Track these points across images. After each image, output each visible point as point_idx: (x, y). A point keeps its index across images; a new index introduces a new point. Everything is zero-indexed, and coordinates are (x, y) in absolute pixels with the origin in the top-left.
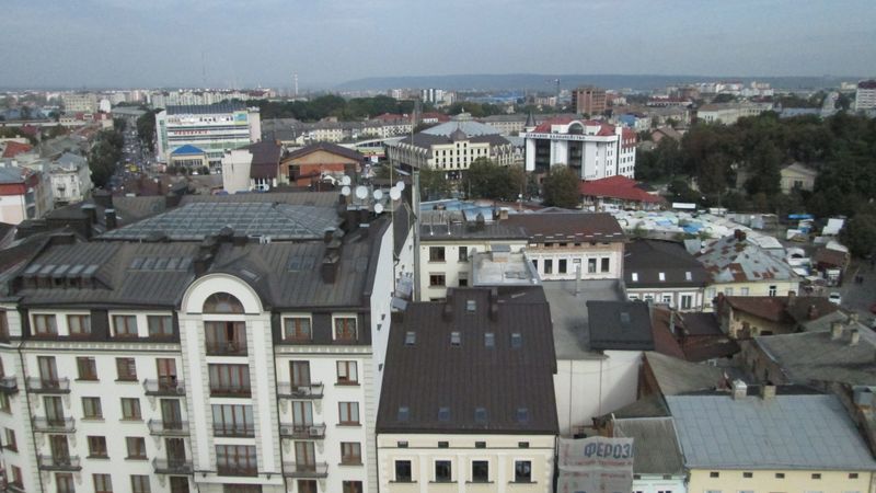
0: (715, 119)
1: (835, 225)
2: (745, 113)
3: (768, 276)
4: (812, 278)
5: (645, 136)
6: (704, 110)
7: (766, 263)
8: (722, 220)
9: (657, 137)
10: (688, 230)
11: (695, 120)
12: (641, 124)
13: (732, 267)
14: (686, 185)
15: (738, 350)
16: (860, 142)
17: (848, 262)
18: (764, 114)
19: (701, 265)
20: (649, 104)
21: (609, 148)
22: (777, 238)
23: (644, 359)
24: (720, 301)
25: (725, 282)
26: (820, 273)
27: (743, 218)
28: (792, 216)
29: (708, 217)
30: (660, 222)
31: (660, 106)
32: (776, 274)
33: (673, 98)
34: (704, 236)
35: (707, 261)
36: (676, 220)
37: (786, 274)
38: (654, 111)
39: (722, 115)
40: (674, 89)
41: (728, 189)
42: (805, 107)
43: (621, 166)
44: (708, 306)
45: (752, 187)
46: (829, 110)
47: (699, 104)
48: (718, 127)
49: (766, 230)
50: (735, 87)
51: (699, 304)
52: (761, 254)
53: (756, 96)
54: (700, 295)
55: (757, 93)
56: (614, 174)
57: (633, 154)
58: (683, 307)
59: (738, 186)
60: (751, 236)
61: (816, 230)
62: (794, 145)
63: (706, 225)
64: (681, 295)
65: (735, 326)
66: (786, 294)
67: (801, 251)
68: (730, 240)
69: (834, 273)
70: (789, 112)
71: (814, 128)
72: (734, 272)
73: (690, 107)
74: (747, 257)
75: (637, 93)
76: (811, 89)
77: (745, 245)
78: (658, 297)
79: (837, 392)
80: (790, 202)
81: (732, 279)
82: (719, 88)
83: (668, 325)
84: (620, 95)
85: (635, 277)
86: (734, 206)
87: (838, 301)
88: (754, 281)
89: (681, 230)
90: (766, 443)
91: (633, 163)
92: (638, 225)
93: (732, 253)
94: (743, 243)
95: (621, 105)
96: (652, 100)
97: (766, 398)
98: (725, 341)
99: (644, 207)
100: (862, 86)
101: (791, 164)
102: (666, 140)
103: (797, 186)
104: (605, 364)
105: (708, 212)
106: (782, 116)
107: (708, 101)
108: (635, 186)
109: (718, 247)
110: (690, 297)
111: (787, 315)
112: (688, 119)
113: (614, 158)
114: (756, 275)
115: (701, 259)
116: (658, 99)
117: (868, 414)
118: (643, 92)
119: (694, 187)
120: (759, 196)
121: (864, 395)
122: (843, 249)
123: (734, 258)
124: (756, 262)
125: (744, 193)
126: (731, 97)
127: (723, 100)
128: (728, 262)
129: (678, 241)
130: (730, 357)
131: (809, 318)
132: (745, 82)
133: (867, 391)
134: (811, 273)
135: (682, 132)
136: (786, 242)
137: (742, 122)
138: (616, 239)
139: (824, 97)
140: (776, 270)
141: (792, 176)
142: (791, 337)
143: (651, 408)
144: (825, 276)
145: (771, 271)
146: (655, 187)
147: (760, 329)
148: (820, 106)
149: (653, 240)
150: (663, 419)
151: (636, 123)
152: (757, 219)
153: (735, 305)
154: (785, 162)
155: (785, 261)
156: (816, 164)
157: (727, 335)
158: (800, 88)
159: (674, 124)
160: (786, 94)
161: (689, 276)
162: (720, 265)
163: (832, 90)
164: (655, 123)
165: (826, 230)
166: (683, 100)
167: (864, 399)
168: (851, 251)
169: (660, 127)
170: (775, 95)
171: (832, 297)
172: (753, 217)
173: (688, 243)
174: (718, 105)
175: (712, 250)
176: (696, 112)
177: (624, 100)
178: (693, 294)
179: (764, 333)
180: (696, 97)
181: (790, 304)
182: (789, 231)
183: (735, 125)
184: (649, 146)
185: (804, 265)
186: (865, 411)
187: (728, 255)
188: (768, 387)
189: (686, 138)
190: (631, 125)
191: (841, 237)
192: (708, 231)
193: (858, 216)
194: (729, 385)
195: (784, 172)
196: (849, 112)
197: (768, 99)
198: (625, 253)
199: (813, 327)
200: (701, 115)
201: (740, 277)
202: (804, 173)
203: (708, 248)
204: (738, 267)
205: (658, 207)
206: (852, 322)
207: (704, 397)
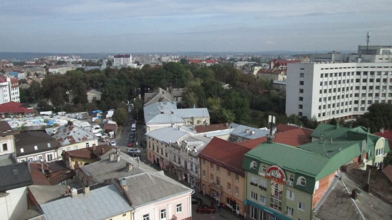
0: (57, 72)
1: (110, 113)
2: (70, 69)
3: (85, 139)
4: (104, 137)
5: (23, 81)
6: (51, 68)
7: (83, 134)
8: (64, 117)
9: (30, 82)
10: (49, 124)
11: (48, 73)
12: (22, 76)
13: (68, 138)
14: (46, 103)
15: (75, 174)
16: (116, 79)
17: (117, 128)
18: (78, 69)
19: (54, 139)
20: (25, 66)
21: (4, 89)
22: (88, 122)
23: (28, 190)
24: (64, 154)
25: (66, 145)
26: (106, 134)
27: (73, 115)
28: (93, 112)
29: (58, 116)
30: (34, 122)
31: (30, 67)
32: (88, 138)
33: (37, 63)
34: (56, 125)
35: (57, 137)
36: (42, 120)
37: (92, 137)
38: (28, 70)
39: (60, 70)
40: (37, 59)
41: (65, 103)
42: (95, 66)
43: (12, 97)
44: (60, 157)
45: (76, 101)
46: (104, 67)
47: (49, 65)
48: (58, 76)
49: (84, 119)
50: (65, 58)
51: (56, 157)
52: (80, 130)
53: (74, 62)
54: (56, 153)
55: (75, 60)
56: (9, 101)
57: (18, 90)
58: (49, 160)
59: (70, 101)
60: (76, 123)
61: (104, 117)
62: (91, 81)
63: (57, 120)
64: (47, 155)
65: (72, 164)
66: (92, 146)
67: (98, 126)
68: (66, 126)
69: (112, 133)
70: (89, 68)
71: (98, 74)
72: (70, 140)
73: (45, 67)
74: (74, 132)
75: (19, 61)
76: (97, 58)
77: (73, 127)
78: (35, 158)
79: (114, 183)
80: (92, 106)
81: (69, 143)
82: (58, 58)
83: (41, 170)
84: (10, 62)
85: (22, 150)
86: (69, 110)
87: (115, 144)
88: (79, 143)
89: (45, 124)
90: (88, 212)
91: (18, 95)
92: (23, 125)
93: (68, 132)
94: (72, 126)
95: (11, 67)
96: (26, 64)
97: (86, 193)
98: (69, 172)
99: (27, 116)
100: (115, 57)
101: (90, 90)
102: (34, 83)
103: (94, 99)
104: (8, 197)
105: (57, 114)
106: (86, 70)
107: (53, 64)
108: (21, 106)
109: (62, 130)
110: (51, 155)
111: (93, 155)
112: (45, 73)
113: (8, 93)
114: (79, 139)
115: (54, 137)
116: (29, 64)
117: (126, 189)
118: (22, 61)
119: (50, 104)
120: (78, 105)
121: (123, 181)
122: (114, 123)
123: (69, 134)
124: (79, 134)
125: (73, 104)
126: (64, 62)
127: (60, 63)
128: (66, 136)
129: (43, 130)
130: (72, 178)
131: (102, 154)
132: (70, 56)
133: (124, 179)
134: (103, 135)
135: (42, 79)
136: (92, 123)
137: (68, 73)
138: (9, 134)
139: (101, 61)
140: (87, 136)
141: (92, 95)
142: (96, 164)
143: (34, 212)
144: (109, 135)
145: (86, 136)
146: (31, 105)
147: (83, 163)
148: (101, 65)
149: (32, 131)
150: (40, 217)
151: (19, 76)
152: (80, 115)
153: (71, 155)
154: (88, 89)
155: (91, 131)
156: (101, 89)
157: (69, 169)
158: (93, 58)
159: (37, 75)
160: (88, 60)
161: (49, 145)
162: (63, 137)
163: (105, 58)
164: (28, 75)
165: (108, 116)
166: (41, 64)
167: (124, 183)
168: (117, 123)
169: (30, 77)
170: (83, 61)
171: (113, 143)
172: (77, 114)
173: (47, 130)
174: (57, 66)
175: (59, 131)
176: (48, 70)
177: (12, 65)
178: (52, 153)
179: (85, 164)
180: (48, 63)
181: (94, 149)
182: (93, 118)
183: (65, 74)
184: (26, 86)
185: (100, 132)
186: (125, 188)
187: (66, 133)
188: (86, 188)
189: (43, 81)
190: (16, 76)
191: (113, 118)
192: (58, 123)
193: (118, 109)
194: (70, 192)
195: (88, 94)
196: (111, 67)
197: (80, 63)
198: (15, 140)
199: (104, 157)
200: (50, 70)
201: (73, 142)
202: (96, 93)
203: (57, 131)
204: (71, 137)
205: (34, 115)
206: (118, 153)
207: (59, 200)
